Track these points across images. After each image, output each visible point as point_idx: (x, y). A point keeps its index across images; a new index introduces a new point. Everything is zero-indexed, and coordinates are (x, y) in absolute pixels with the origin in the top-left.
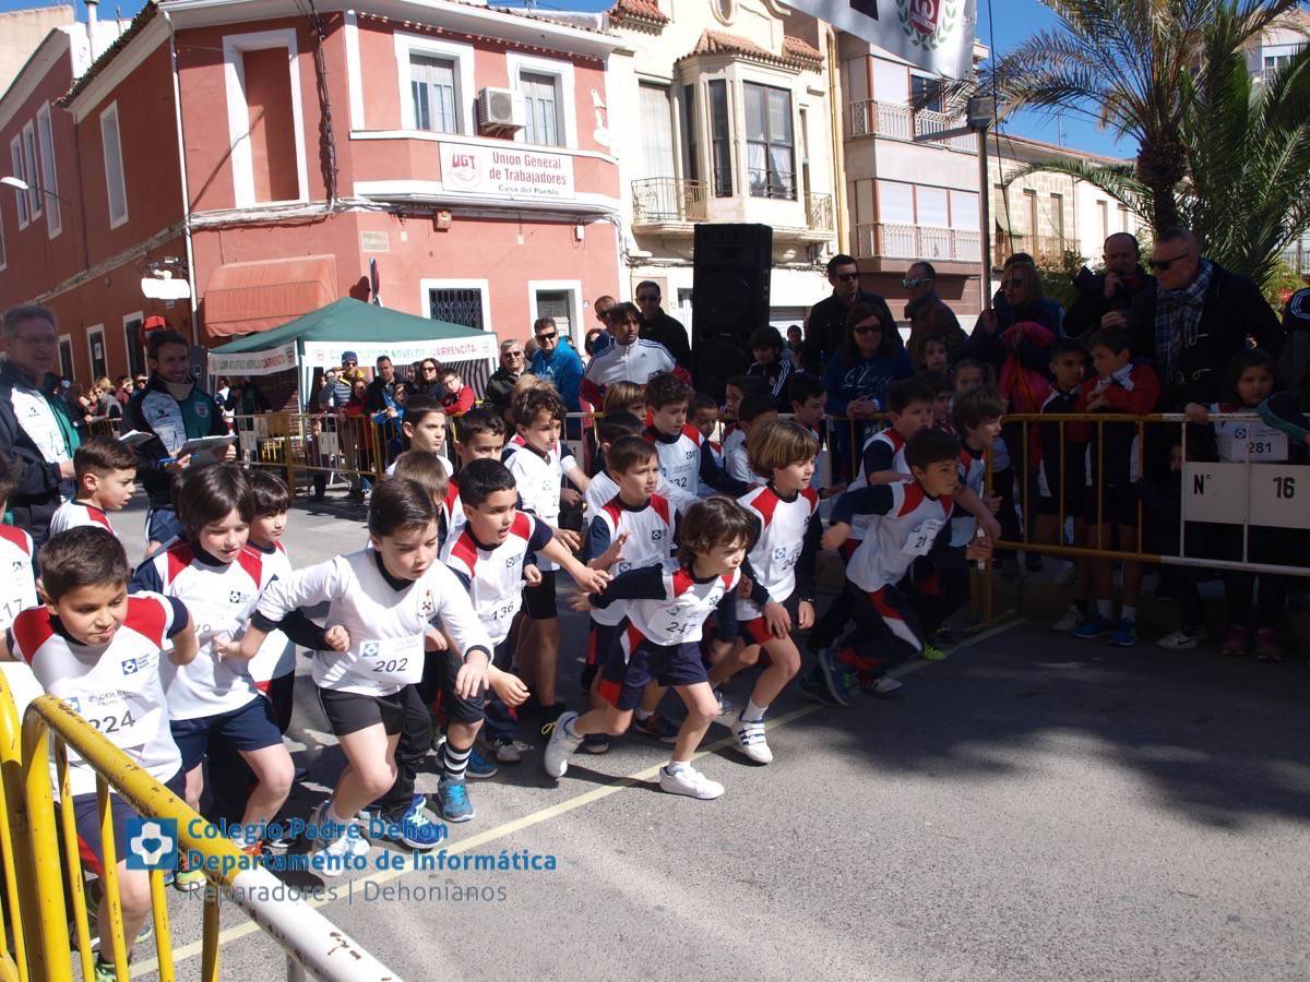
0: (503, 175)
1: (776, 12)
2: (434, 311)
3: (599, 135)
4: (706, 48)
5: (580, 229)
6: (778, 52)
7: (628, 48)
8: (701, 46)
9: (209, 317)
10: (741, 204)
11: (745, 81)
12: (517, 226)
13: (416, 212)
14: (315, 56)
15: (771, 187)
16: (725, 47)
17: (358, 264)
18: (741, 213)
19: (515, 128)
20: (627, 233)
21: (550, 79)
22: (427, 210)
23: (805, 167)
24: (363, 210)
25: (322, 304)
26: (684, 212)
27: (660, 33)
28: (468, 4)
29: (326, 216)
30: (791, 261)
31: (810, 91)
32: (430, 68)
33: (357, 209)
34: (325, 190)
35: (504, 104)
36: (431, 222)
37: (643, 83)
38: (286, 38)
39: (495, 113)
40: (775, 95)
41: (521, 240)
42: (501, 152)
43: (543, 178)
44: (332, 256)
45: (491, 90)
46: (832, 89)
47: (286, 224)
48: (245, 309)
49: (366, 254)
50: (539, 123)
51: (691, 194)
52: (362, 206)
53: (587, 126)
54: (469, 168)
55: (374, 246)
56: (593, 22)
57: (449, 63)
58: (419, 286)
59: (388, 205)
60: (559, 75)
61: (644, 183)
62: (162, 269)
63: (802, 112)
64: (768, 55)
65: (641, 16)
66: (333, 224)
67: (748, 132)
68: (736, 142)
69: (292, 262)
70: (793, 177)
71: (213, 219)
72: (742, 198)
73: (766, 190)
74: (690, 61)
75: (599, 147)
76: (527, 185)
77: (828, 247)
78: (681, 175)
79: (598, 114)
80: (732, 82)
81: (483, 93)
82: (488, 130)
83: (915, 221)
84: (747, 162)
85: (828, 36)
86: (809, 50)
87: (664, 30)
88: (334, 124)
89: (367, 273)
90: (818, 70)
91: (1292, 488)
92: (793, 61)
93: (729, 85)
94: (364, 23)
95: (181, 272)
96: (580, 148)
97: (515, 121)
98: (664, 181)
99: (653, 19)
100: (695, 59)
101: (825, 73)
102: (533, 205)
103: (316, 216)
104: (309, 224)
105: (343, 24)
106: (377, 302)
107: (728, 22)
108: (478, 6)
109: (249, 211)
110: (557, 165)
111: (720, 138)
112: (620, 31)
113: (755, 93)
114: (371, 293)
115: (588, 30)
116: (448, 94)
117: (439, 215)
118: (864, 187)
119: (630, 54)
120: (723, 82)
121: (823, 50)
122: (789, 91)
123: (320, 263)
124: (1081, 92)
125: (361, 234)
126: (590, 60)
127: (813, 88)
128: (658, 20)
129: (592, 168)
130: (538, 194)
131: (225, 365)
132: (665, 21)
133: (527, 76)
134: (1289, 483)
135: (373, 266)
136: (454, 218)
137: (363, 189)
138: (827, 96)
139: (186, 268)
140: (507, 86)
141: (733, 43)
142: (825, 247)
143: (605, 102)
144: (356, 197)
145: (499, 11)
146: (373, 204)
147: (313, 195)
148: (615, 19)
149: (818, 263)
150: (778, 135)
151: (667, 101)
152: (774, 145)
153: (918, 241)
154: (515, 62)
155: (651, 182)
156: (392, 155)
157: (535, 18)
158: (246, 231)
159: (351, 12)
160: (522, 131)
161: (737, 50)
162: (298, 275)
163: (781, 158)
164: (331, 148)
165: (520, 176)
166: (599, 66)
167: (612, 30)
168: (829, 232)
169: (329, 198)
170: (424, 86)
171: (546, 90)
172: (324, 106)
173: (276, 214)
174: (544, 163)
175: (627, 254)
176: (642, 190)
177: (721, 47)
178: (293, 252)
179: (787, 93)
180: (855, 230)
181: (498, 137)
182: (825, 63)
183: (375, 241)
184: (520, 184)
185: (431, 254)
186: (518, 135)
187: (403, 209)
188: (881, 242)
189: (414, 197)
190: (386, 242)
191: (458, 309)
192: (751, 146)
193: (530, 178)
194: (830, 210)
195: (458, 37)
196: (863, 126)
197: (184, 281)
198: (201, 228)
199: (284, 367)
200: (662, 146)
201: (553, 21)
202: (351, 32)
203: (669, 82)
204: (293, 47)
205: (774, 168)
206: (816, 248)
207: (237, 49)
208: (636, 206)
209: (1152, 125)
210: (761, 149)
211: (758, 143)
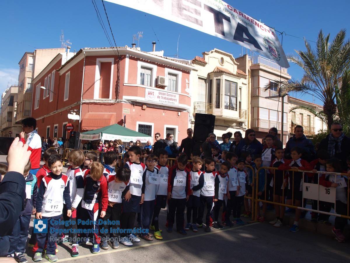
0: (161, 97)
1: (235, 63)
2: (139, 130)
3: (187, 90)
4: (216, 71)
5: (179, 113)
6: (235, 73)
7: (196, 69)
8: (215, 70)
9: (83, 125)
10: (222, 110)
11: (225, 80)
12: (163, 110)
13: (138, 105)
14: (117, 65)
15: (230, 107)
16: (221, 71)
17: (121, 116)
18: (221, 112)
19: (165, 86)
20: (192, 115)
21: (176, 75)
22: (141, 104)
23: (240, 103)
24: (124, 103)
25: (111, 125)
26: (207, 111)
27: (205, 66)
28: (157, 56)
29: (115, 103)
30: (235, 126)
31: (243, 84)
32: (146, 70)
33: (123, 102)
34: (115, 97)
35: (163, 80)
36: (141, 107)
37: (199, 78)
38: (112, 60)
39: (161, 82)
40: (233, 83)
41: (164, 114)
42: (161, 92)
43: (171, 99)
44: (115, 113)
45: (160, 77)
46: (249, 83)
47: (105, 104)
48: (92, 124)
49: (124, 114)
50: (172, 85)
51: (209, 107)
52: (124, 102)
53: (184, 87)
54: (152, 95)
55: (126, 112)
56: (188, 62)
57: (151, 69)
58: (136, 123)
59: (131, 102)
60: (178, 74)
61: (197, 103)
62: (73, 112)
63: (240, 88)
64: (232, 74)
65: (200, 62)
66: (117, 105)
67: (225, 92)
68: (222, 95)
69: (105, 114)
70: (236, 105)
71: (88, 101)
72: (222, 109)
73: (229, 107)
74: (212, 74)
75: (186, 93)
76: (167, 101)
77: (245, 123)
78: (207, 102)
79: (187, 84)
80: (222, 80)
81: (158, 77)
82: (158, 86)
83: (269, 119)
84: (225, 100)
85: (249, 70)
86: (243, 73)
87: (206, 66)
88: (120, 81)
89: (123, 118)
90: (245, 78)
91: (329, 192)
92: (239, 76)
93: (221, 80)
94: (131, 58)
95: (78, 113)
96: (182, 92)
97: (165, 85)
98: (202, 103)
99: (203, 63)
100: (213, 73)
101: (247, 79)
102: (168, 106)
103: (113, 103)
104: (110, 105)
105: (126, 58)
106: (125, 126)
107: (223, 65)
108: (159, 56)
109: (96, 100)
110: (175, 96)
111: (218, 93)
112: (194, 65)
113: (228, 83)
114: (123, 124)
115: (186, 64)
116: (149, 77)
117: (143, 106)
118: (255, 109)
119: (197, 71)
120: (220, 79)
121: (247, 73)
122: (237, 83)
123: (112, 114)
124: (308, 89)
125: (123, 108)
126: (186, 71)
127: (244, 83)
128: (205, 63)
129: (184, 98)
130: (169, 103)
131: (83, 137)
132: (206, 63)
133: (170, 74)
134: (329, 190)
135: (125, 117)
136: (147, 107)
137: (125, 98)
138: (247, 85)
139: (79, 113)
140: (164, 76)
141: (223, 70)
142: (244, 123)
143: (189, 82)
144: (123, 99)
145: (164, 58)
146: (127, 101)
147: (113, 98)
148: (194, 62)
149: (242, 127)
150: (233, 94)
151: (205, 83)
152: (232, 96)
153: (269, 124)
154: (167, 70)
155: (199, 103)
156: (134, 90)
157: (173, 60)
158: (95, 105)
159: (128, 55)
160: (167, 87)
161: (224, 72)
162: (106, 117)
163: (234, 100)
164: (119, 87)
165: (165, 98)
166: (188, 73)
167: (193, 65)
168: (245, 120)
169: (116, 99)
170: (144, 74)
171: (174, 78)
172: (118, 77)
173: (103, 102)
174: (172, 96)
175: (191, 120)
176: (196, 105)
177: (220, 71)
178: (106, 111)
179: (236, 84)
180: (252, 120)
181: (161, 88)
182: (247, 77)
183: (126, 111)
184: (165, 100)
185: (140, 115)
186: (166, 88)
187: (134, 103)
188: (259, 123)
189: (137, 101)
190: (129, 111)
191: (145, 130)
192: (226, 96)
193: (168, 99)
194: (246, 114)
195: (153, 63)
196: (256, 93)
197: (78, 116)
198: (84, 103)
199: (97, 139)
200: (203, 94)
201: (178, 61)
202: (127, 60)
203: (206, 78)
204: (113, 62)
205: (232, 102)
206: (242, 124)
207: (99, 62)
208: (195, 108)
209: (327, 98)
210: (228, 97)
211: (228, 95)
